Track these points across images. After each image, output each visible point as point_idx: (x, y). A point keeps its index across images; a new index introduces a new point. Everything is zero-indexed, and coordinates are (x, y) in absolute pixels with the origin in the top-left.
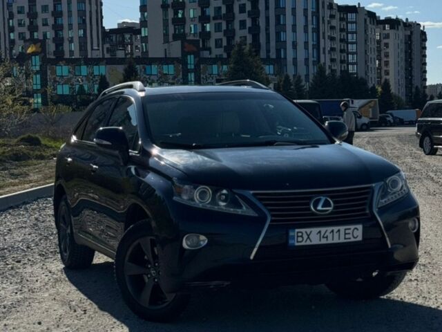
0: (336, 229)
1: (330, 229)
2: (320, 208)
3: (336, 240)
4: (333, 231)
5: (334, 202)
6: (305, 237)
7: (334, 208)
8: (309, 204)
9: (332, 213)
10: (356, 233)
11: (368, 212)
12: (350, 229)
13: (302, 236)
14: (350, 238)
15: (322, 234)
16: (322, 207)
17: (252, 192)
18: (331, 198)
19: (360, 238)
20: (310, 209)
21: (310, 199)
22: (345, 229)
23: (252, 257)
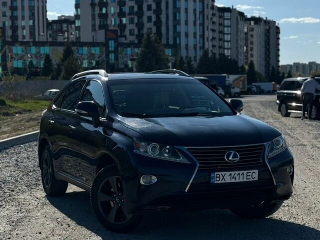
0: (241, 173)
1: (237, 173)
2: (231, 159)
3: (241, 180)
4: (239, 174)
5: (240, 155)
6: (221, 177)
7: (241, 159)
8: (224, 156)
9: (238, 162)
10: (254, 175)
11: (262, 161)
12: (250, 173)
13: (219, 177)
14: (250, 179)
15: (232, 176)
16: (233, 158)
17: (186, 148)
18: (238, 152)
19: (257, 179)
20: (224, 160)
21: (225, 153)
22: (248, 173)
23: (186, 191)
